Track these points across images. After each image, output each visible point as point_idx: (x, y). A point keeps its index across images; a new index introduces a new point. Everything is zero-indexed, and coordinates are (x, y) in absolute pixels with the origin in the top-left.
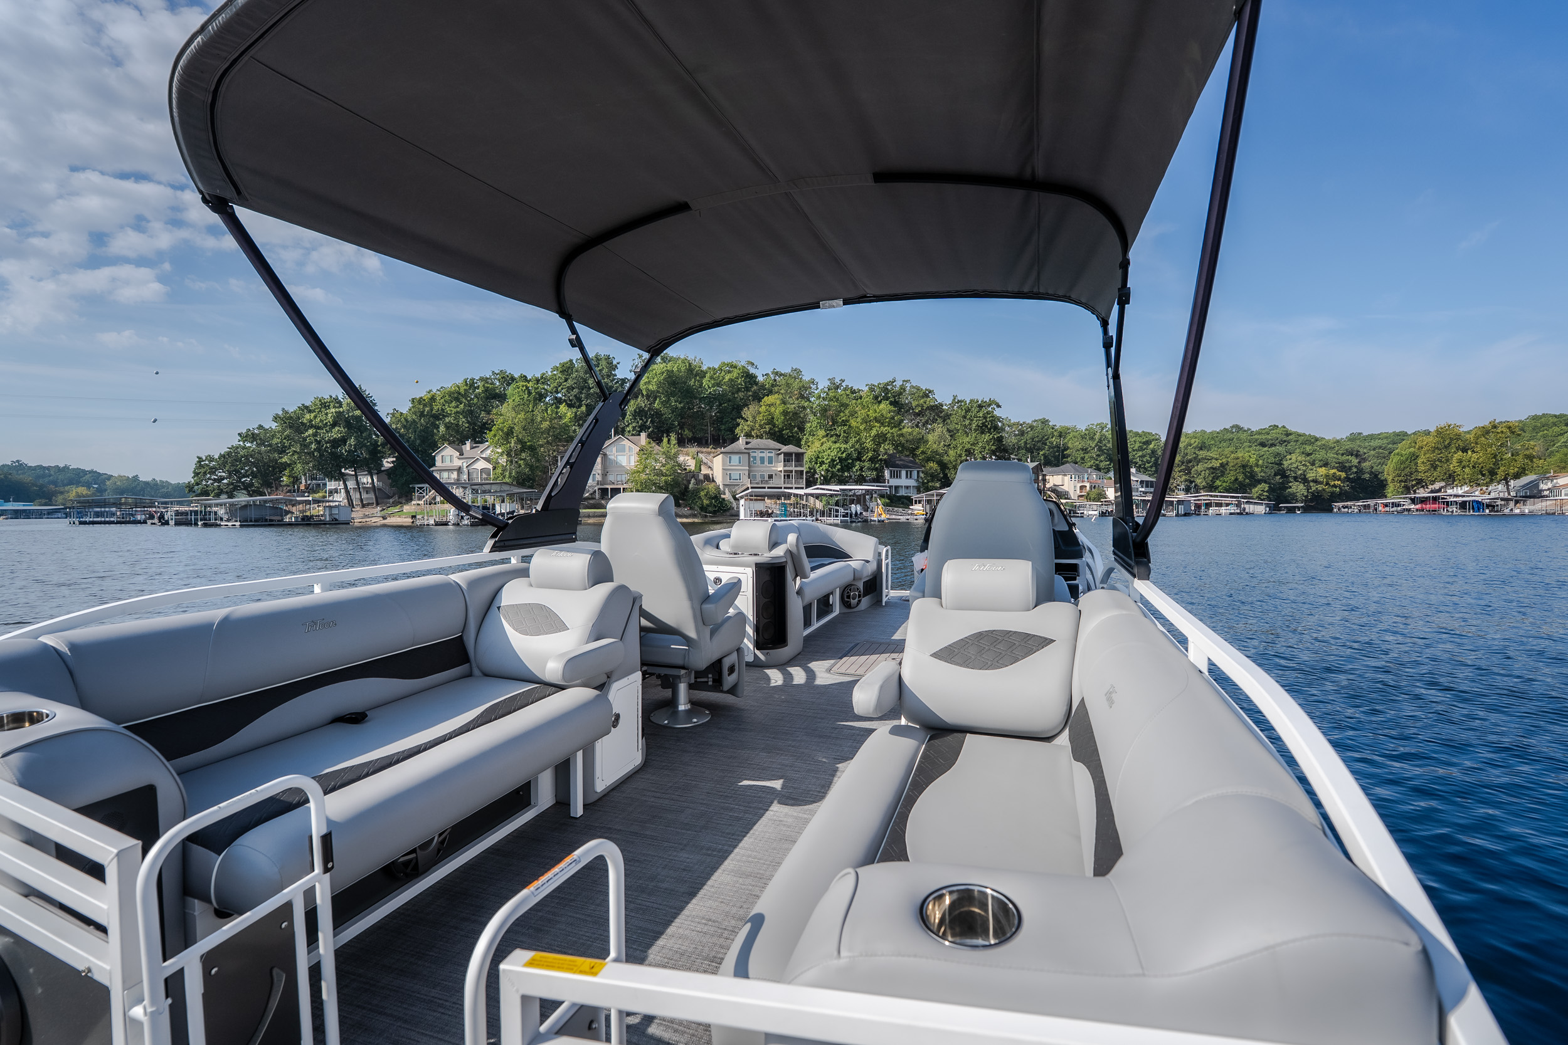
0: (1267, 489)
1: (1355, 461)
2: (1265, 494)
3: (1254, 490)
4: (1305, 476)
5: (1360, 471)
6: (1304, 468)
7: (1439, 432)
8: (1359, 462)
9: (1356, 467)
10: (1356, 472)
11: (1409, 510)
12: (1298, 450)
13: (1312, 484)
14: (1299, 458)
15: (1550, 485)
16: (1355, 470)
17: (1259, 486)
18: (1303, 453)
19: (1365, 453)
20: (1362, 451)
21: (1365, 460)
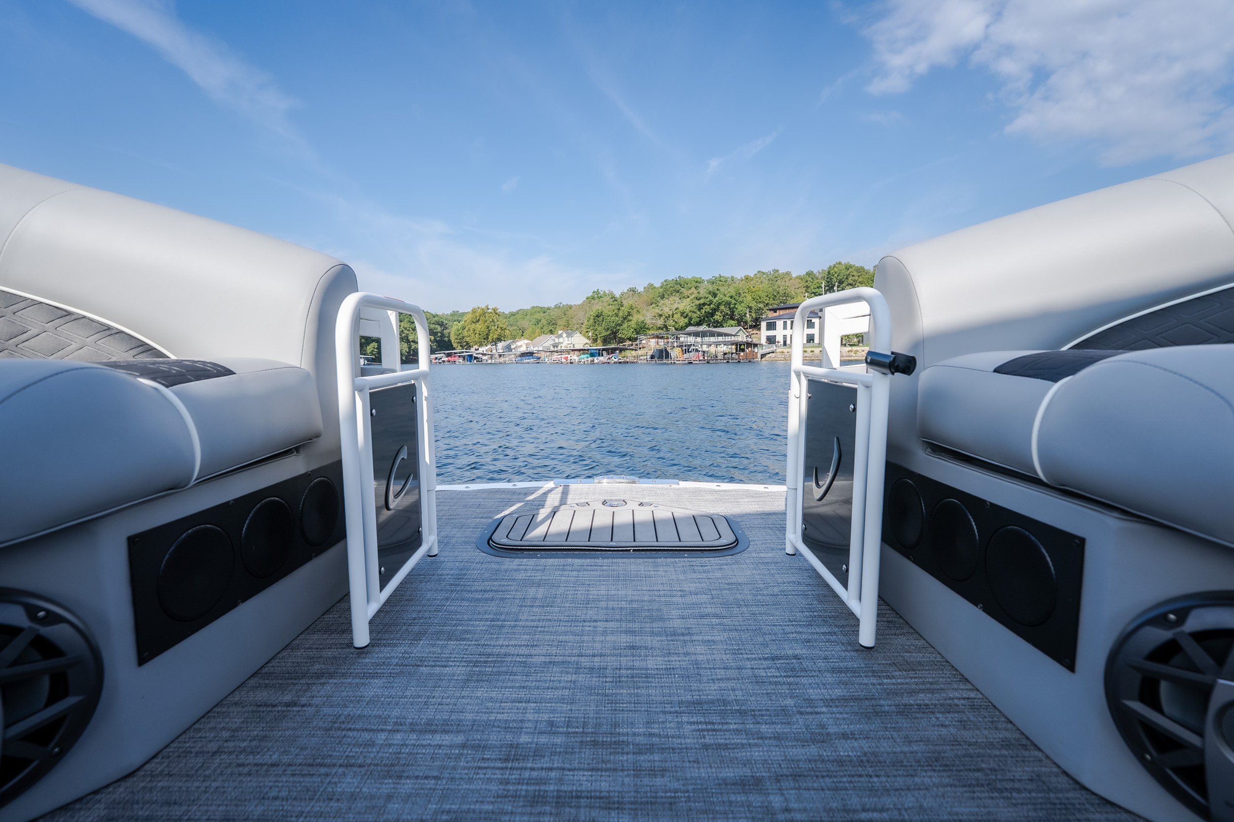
0: (376, 346)
1: (439, 329)
2: (375, 350)
3: (368, 347)
4: (408, 337)
5: (443, 335)
6: (407, 332)
7: (474, 311)
8: (443, 330)
9: (440, 332)
10: (440, 336)
11: (444, 361)
12: (406, 320)
13: (412, 344)
14: (405, 326)
15: (515, 346)
16: (439, 334)
17: (371, 344)
18: (409, 322)
19: (446, 324)
20: (445, 322)
21: (446, 328)
